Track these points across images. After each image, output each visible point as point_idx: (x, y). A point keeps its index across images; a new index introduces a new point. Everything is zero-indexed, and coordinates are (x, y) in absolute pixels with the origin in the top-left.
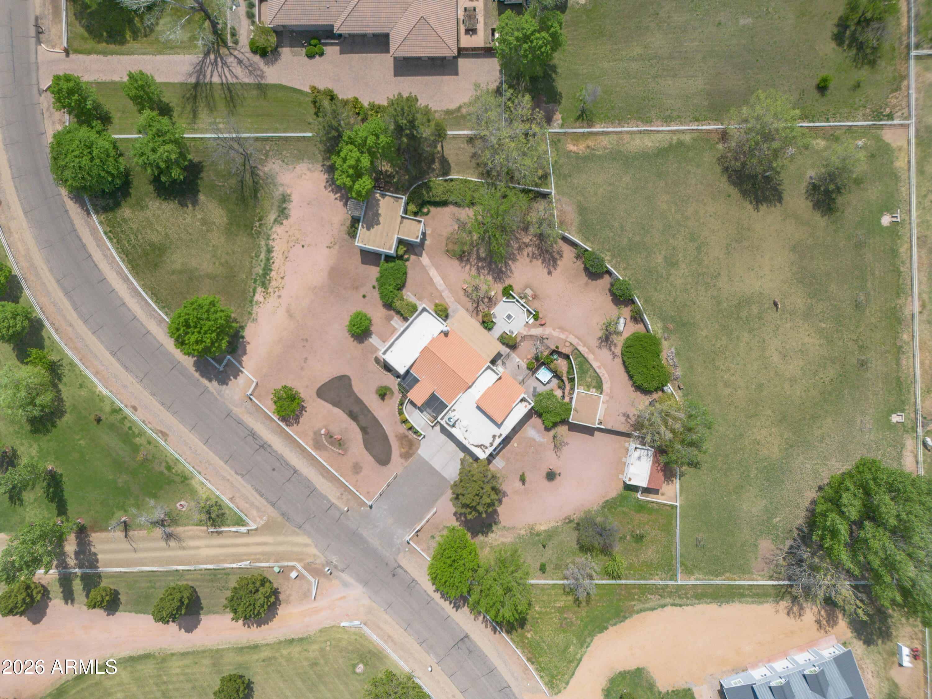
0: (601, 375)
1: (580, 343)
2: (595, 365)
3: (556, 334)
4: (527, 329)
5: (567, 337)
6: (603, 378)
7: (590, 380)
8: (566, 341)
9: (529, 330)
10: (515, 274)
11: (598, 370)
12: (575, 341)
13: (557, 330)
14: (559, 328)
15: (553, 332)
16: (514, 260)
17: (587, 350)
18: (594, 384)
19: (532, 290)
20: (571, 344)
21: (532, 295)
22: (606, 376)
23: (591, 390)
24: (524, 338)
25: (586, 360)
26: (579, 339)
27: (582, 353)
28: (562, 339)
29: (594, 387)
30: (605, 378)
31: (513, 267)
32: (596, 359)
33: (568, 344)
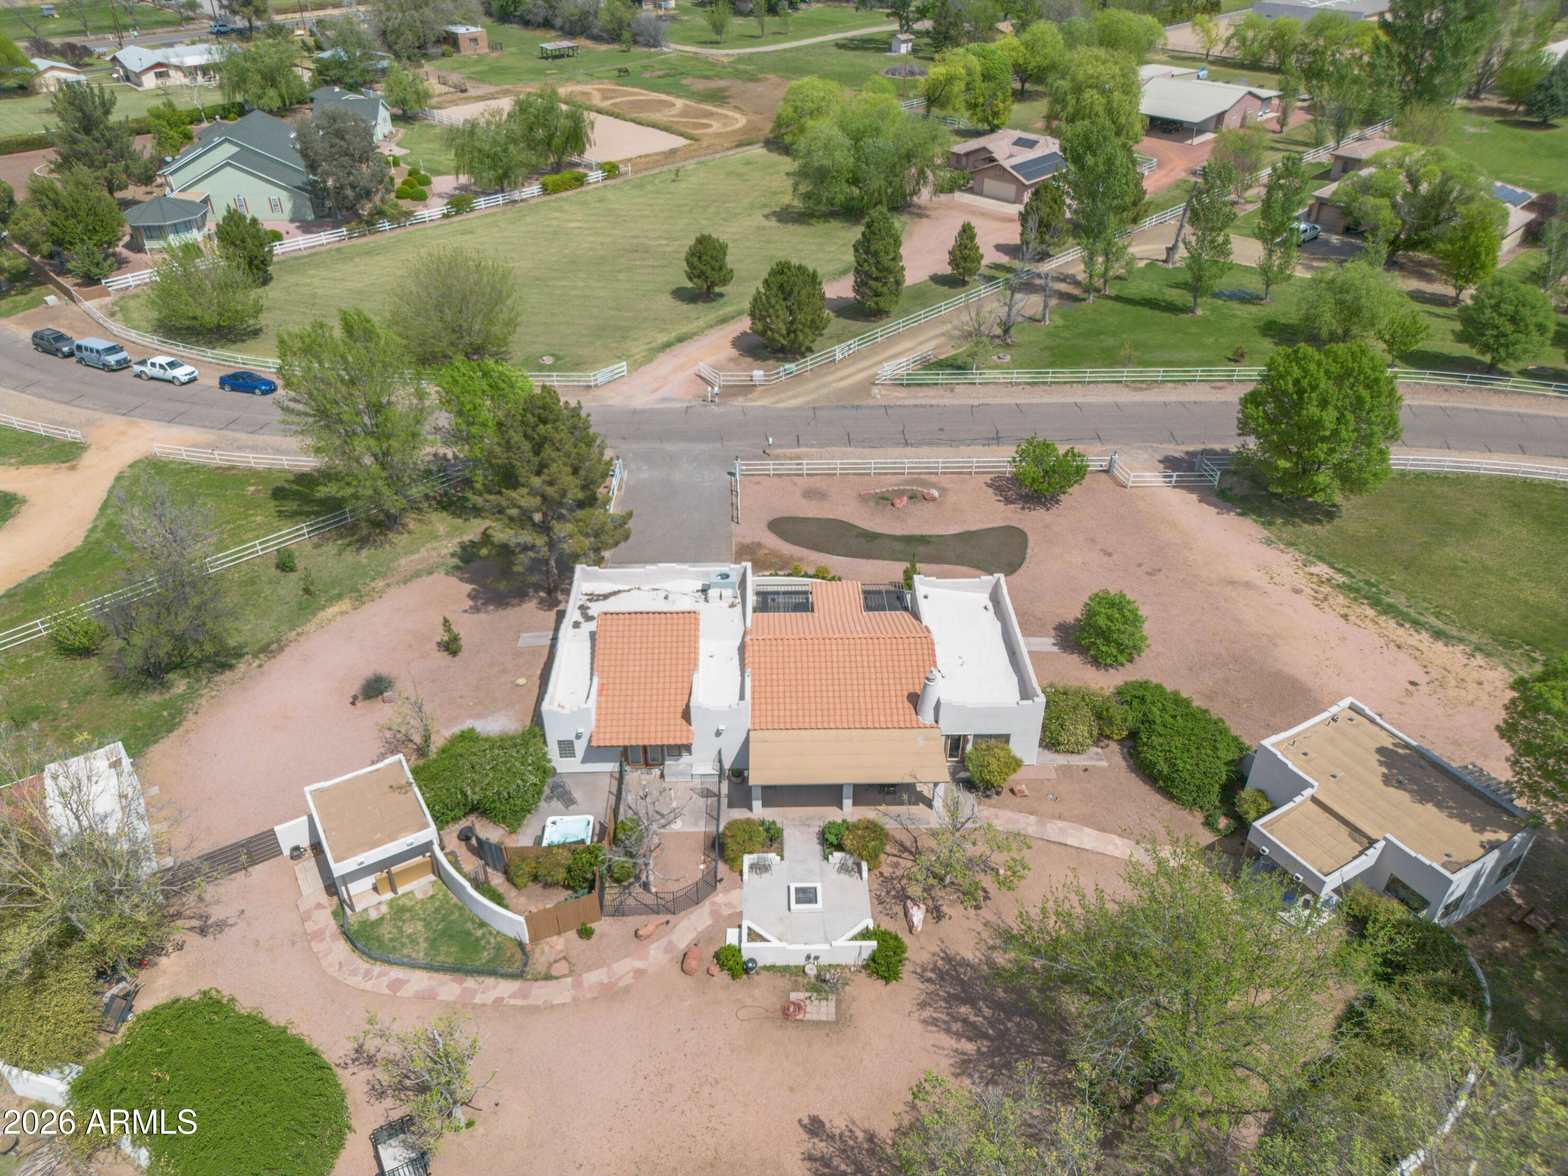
0: (378, 968)
1: (519, 1002)
2: (419, 980)
3: (624, 967)
4: (726, 912)
5: (577, 985)
6: (362, 964)
7: (409, 929)
8: (571, 973)
9: (715, 914)
10: (919, 1027)
11: (396, 973)
12: (541, 992)
13: (629, 980)
14: (627, 989)
15: (639, 964)
16: (964, 1066)
17: (478, 1000)
18: (386, 930)
19: (817, 1024)
20: (548, 977)
21: (799, 1007)
22: (357, 981)
23: (384, 909)
24: (710, 883)
25: (458, 969)
26: (533, 1010)
27: (490, 981)
28: (589, 969)
29: (382, 919)
30: (354, 972)
31: (949, 1042)
32: (426, 997)
33: (560, 968)
